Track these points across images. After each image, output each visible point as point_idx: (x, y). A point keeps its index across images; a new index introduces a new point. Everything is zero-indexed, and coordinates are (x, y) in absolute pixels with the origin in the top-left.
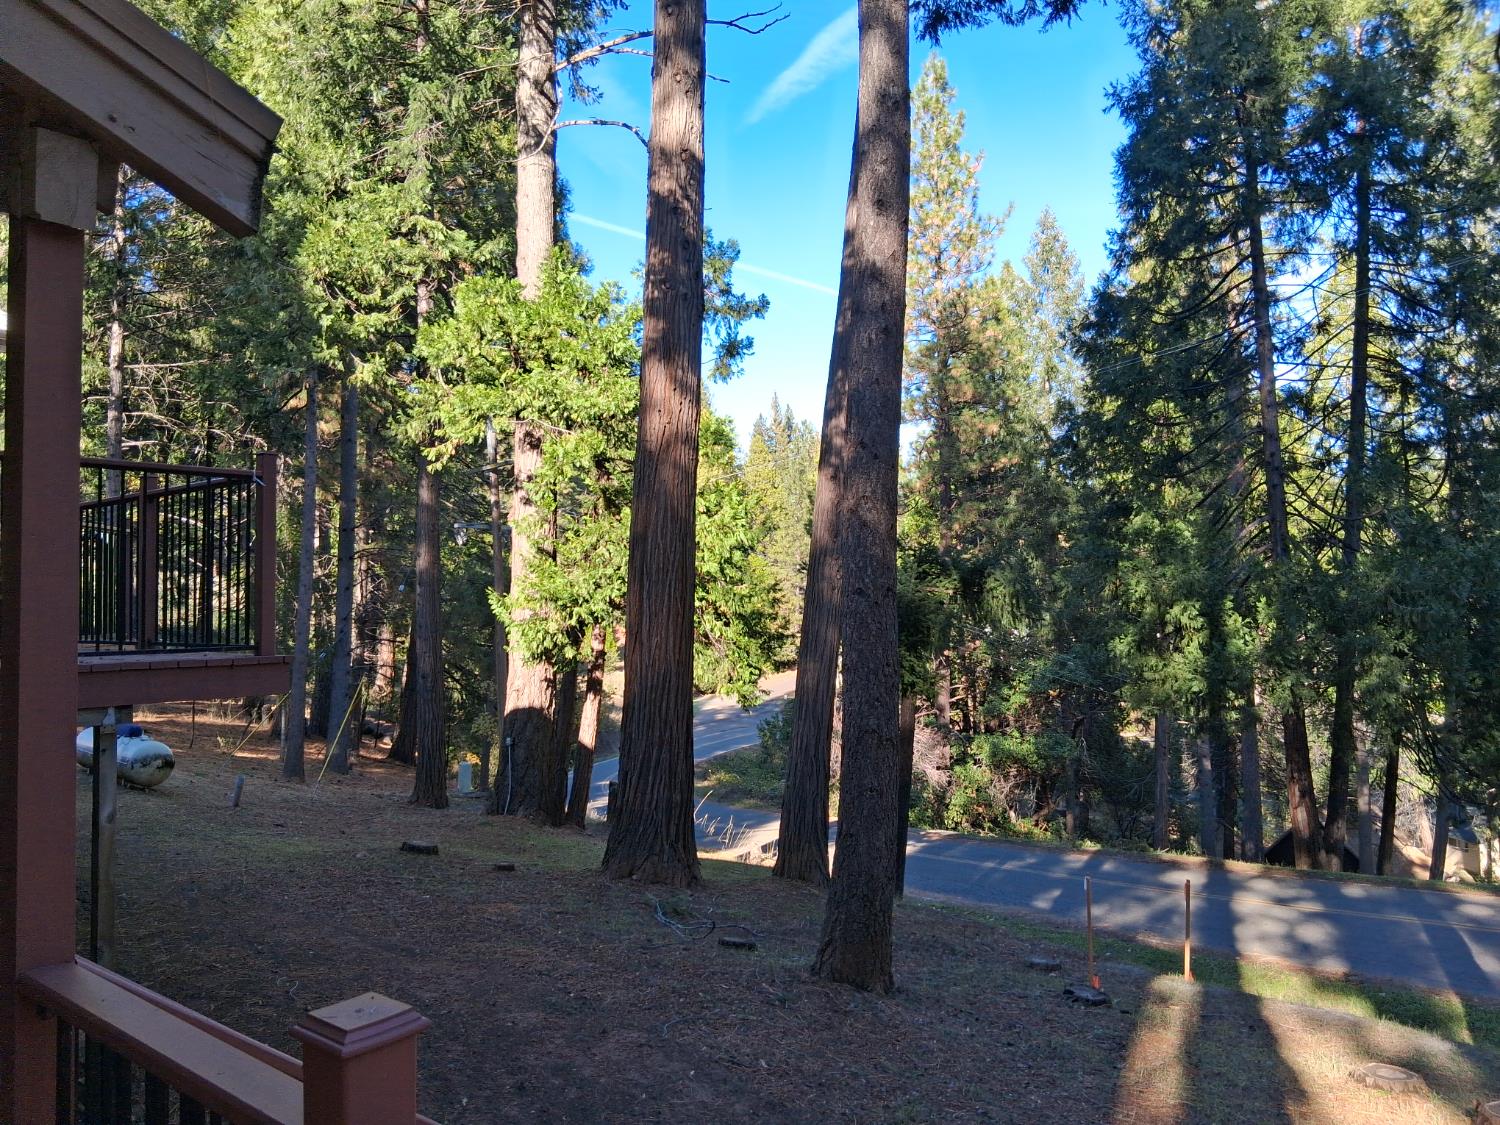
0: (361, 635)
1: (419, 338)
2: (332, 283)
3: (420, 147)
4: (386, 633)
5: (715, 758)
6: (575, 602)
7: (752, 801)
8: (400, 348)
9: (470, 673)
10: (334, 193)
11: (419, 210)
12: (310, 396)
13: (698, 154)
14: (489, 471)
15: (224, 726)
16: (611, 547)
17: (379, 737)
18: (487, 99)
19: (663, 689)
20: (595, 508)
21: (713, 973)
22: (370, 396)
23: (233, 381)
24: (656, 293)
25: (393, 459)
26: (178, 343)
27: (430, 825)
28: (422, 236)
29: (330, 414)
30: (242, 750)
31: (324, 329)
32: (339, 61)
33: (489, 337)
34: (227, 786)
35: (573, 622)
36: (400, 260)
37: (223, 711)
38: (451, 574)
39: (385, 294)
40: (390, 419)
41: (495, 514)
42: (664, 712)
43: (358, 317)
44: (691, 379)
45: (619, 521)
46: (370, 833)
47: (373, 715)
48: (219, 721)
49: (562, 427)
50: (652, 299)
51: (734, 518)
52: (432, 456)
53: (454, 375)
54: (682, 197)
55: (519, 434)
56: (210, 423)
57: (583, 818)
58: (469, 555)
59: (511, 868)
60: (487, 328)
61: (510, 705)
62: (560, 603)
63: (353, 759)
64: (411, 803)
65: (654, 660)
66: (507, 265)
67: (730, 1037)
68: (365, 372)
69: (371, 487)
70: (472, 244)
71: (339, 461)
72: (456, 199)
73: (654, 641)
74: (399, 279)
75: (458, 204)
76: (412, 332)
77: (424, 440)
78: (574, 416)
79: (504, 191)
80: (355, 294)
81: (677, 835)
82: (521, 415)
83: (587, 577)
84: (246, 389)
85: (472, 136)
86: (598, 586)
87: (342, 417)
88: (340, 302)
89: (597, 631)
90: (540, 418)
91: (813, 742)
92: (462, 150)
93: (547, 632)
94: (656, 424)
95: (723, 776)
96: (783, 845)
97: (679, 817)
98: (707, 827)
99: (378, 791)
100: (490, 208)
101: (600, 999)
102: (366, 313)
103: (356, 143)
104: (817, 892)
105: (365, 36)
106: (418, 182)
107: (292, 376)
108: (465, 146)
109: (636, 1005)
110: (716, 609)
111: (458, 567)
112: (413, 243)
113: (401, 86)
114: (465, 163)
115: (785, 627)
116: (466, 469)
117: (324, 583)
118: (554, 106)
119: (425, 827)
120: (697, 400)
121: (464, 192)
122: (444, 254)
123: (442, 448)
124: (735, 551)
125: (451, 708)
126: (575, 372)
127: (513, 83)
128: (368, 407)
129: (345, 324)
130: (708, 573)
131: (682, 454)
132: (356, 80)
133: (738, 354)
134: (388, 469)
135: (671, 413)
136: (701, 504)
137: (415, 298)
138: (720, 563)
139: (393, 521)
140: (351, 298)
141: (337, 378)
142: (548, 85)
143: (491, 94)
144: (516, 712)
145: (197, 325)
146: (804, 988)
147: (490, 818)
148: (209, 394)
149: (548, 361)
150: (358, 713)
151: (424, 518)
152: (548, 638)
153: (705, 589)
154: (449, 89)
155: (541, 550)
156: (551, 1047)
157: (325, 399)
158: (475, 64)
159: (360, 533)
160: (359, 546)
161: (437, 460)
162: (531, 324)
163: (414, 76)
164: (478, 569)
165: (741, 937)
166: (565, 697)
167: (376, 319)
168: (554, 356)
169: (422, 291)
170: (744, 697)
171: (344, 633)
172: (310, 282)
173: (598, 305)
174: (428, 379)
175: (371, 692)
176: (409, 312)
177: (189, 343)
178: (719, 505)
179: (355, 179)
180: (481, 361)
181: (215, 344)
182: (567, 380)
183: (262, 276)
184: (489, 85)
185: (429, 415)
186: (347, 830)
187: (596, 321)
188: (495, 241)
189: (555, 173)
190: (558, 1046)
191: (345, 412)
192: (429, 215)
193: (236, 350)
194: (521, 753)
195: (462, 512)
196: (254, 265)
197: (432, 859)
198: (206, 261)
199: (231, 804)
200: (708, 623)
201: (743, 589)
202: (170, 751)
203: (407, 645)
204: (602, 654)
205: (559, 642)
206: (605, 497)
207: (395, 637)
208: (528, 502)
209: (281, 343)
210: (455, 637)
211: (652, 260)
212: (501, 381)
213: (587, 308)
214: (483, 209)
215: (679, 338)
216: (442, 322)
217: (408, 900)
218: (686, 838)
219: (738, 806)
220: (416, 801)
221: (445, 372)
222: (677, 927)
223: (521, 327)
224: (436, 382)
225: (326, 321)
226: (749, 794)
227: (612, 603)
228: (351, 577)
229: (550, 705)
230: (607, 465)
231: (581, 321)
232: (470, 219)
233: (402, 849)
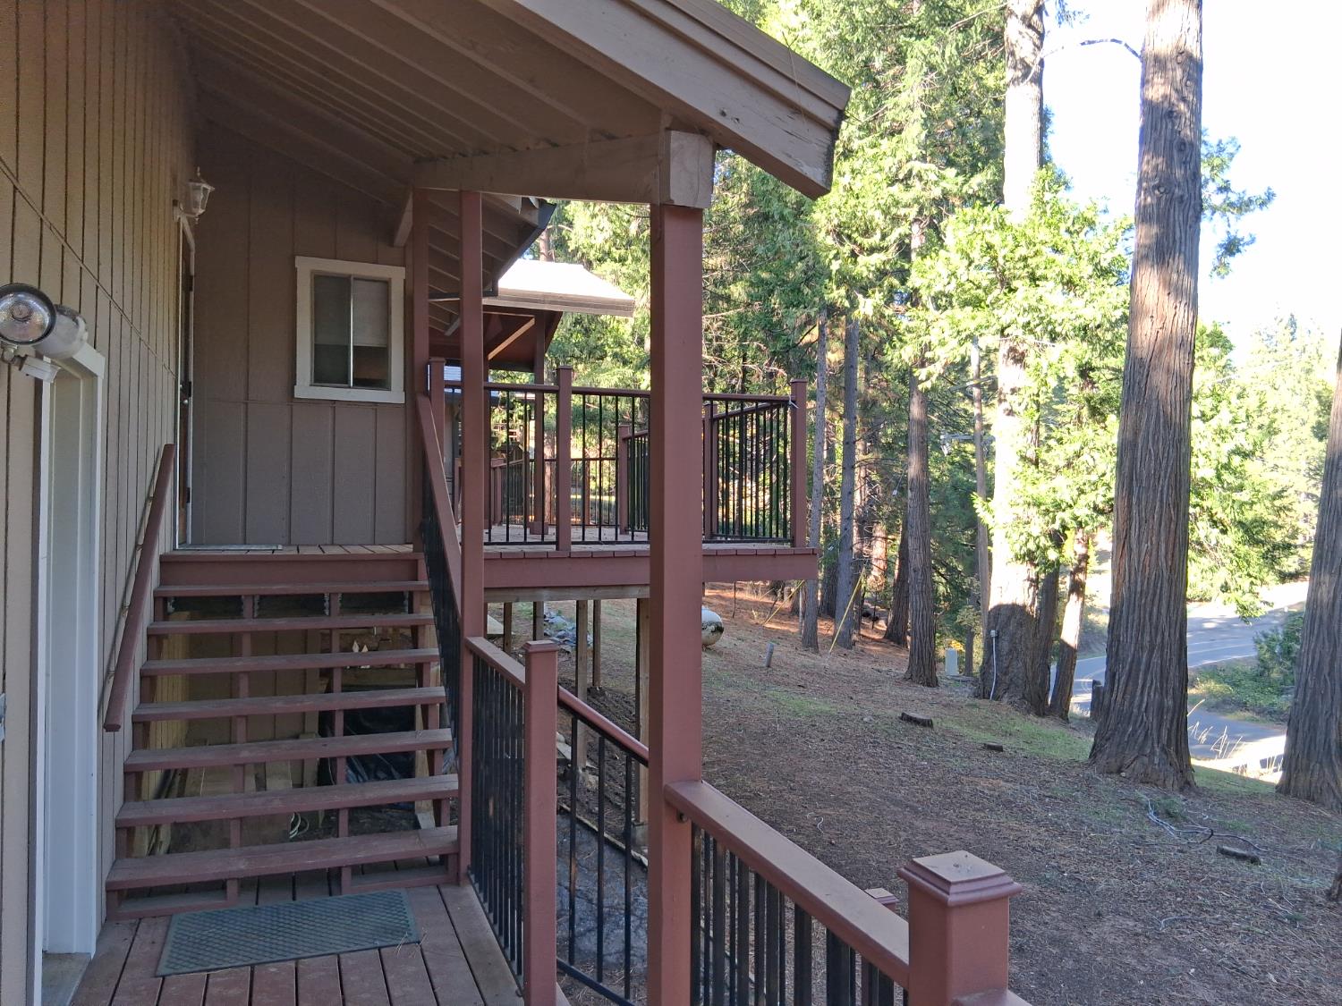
0: (860, 532)
1: (913, 272)
2: (840, 234)
3: (916, 99)
4: (879, 531)
5: (1204, 667)
6: (1058, 507)
7: (1248, 714)
8: (896, 282)
9: (955, 568)
10: (843, 154)
11: (914, 157)
12: (821, 330)
13: (1196, 54)
14: (972, 386)
15: (756, 602)
16: (1096, 454)
17: (876, 620)
18: (977, 41)
19: (1154, 595)
20: (1079, 417)
21: (1213, 879)
22: (868, 327)
23: (763, 324)
24: (1149, 199)
25: (887, 381)
26: (721, 297)
27: (923, 701)
28: (916, 179)
29: (835, 345)
30: (770, 622)
31: (834, 273)
32: (847, 37)
33: (976, 263)
34: (760, 650)
35: (1057, 526)
36: (897, 203)
37: (755, 590)
38: (937, 480)
39: (884, 237)
40: (887, 346)
41: (977, 425)
42: (1155, 617)
43: (862, 259)
44: (1187, 281)
45: (1105, 428)
46: (873, 701)
47: (870, 600)
48: (754, 598)
49: (1046, 340)
50: (1145, 206)
51: (1234, 422)
52: (923, 377)
53: (943, 302)
54: (1178, 100)
55: (1004, 349)
56: (745, 359)
57: (1067, 712)
58: (953, 464)
59: (999, 749)
60: (975, 255)
61: (994, 601)
62: (1043, 508)
63: (855, 637)
64: (905, 679)
65: (1144, 566)
66: (996, 193)
67: (1233, 945)
68: (867, 307)
69: (869, 405)
70: (961, 179)
71: (843, 385)
72: (946, 140)
73: (1144, 547)
74: (896, 220)
75: (948, 145)
76: (907, 266)
77: (916, 362)
78: (1058, 329)
79: (990, 125)
80: (860, 240)
81: (1169, 739)
82: (1006, 332)
83: (1071, 483)
84: (772, 330)
85: (961, 81)
86: (1082, 492)
87: (846, 347)
88: (847, 249)
89: (1080, 535)
90: (1024, 334)
91: (1327, 659)
92: (952, 94)
93: (1030, 535)
94: (1147, 331)
95: (1212, 685)
96: (1290, 762)
97: (1172, 722)
98: (1198, 735)
99: (877, 666)
100: (977, 143)
101: (1094, 884)
102: (868, 255)
103: (861, 106)
104: (1329, 815)
105: (869, 10)
106: (914, 132)
107: (808, 316)
108: (955, 89)
109: (1131, 896)
110: (1212, 516)
111: (942, 474)
112: (908, 187)
113: (899, 47)
114: (954, 106)
115: (1293, 537)
116: (949, 386)
117: (831, 489)
118: (1041, 36)
119: (919, 702)
120: (1193, 304)
121: (954, 133)
122: (936, 193)
123: (930, 368)
124: (1233, 456)
125: (937, 600)
126: (1060, 286)
127: (1002, 23)
128: (866, 336)
129: (850, 266)
130: (1203, 479)
131: (1176, 360)
132: (861, 50)
133: (1239, 251)
134: (882, 390)
135: (1164, 318)
136: (1195, 409)
137: (909, 236)
138: (1217, 469)
139: (888, 433)
140: (855, 242)
141: (842, 314)
142: (1035, 18)
143: (979, 37)
144: (999, 608)
145: (735, 280)
146: (1318, 912)
147: (977, 701)
148: (744, 336)
149: (1034, 279)
150: (860, 599)
151: (915, 431)
152: (1031, 541)
153: (1198, 494)
154: (942, 41)
155: (1024, 458)
156: (1047, 918)
157: (832, 333)
158: (965, 13)
159: (859, 446)
160: (859, 457)
161: (928, 379)
162: (1017, 246)
163: (911, 36)
164: (960, 476)
165: (1240, 847)
166: (1047, 597)
167: (877, 259)
168: (1038, 273)
169: (916, 228)
170: (1244, 608)
171: (847, 530)
172: (823, 234)
173: (1085, 219)
174: (920, 307)
175: (868, 580)
176: (904, 251)
177: (729, 296)
178: (1215, 408)
179: (860, 138)
180: (968, 285)
181: (749, 295)
182: (1051, 294)
183: (786, 234)
184: (979, 29)
185: (920, 339)
186: (854, 697)
187: (1082, 234)
188: (984, 173)
189: (1041, 100)
190: (1054, 918)
191: (848, 342)
192: (923, 158)
193: (764, 299)
194: (1005, 645)
195: (945, 425)
196: (780, 226)
197: (927, 731)
198: (741, 228)
199: (764, 665)
200: (1201, 530)
201: (1244, 496)
202: (720, 620)
203: (898, 542)
204: (1085, 558)
205: (1041, 545)
206: (1089, 406)
207: (887, 534)
208: (1011, 413)
209: (799, 289)
210: (941, 537)
211: (1145, 167)
212: (988, 302)
213: (1073, 223)
214: (970, 147)
215: (1174, 241)
216: (933, 255)
217: (909, 763)
218: (1178, 743)
219: (1230, 717)
220: (910, 678)
221: (935, 299)
222: (1170, 829)
223: (1007, 249)
224: (927, 310)
225: (835, 266)
226: (1243, 706)
227: (1096, 508)
228: (853, 484)
229: (1033, 603)
230: (1091, 374)
231: (1067, 236)
232: (958, 156)
233: (901, 718)
